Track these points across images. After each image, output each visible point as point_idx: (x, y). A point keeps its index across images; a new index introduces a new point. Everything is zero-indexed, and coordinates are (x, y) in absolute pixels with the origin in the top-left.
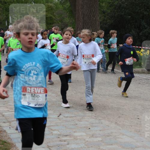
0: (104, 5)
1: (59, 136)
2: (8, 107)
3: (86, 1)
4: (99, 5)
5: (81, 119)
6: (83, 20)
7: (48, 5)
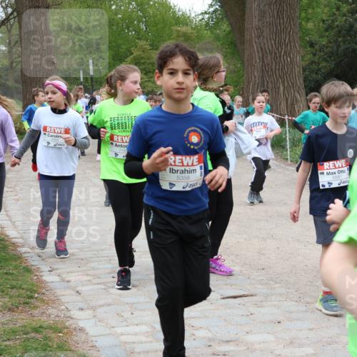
0: (310, 25)
1: (210, 341)
2: (89, 273)
3: (268, 20)
4: (300, 27)
5: (261, 302)
6: (261, 63)
7: (179, 31)
